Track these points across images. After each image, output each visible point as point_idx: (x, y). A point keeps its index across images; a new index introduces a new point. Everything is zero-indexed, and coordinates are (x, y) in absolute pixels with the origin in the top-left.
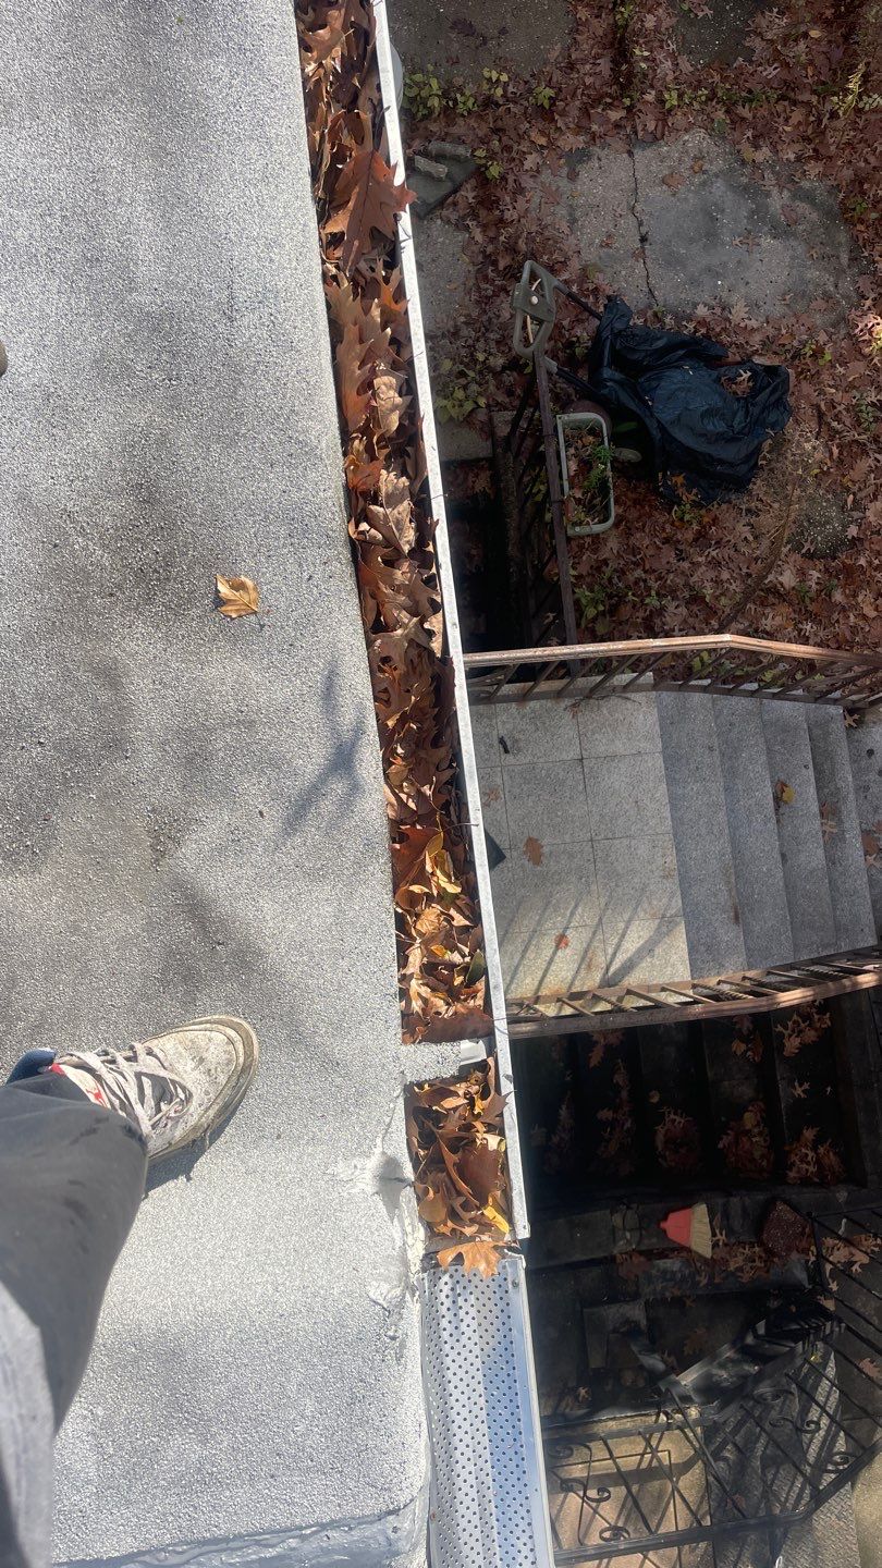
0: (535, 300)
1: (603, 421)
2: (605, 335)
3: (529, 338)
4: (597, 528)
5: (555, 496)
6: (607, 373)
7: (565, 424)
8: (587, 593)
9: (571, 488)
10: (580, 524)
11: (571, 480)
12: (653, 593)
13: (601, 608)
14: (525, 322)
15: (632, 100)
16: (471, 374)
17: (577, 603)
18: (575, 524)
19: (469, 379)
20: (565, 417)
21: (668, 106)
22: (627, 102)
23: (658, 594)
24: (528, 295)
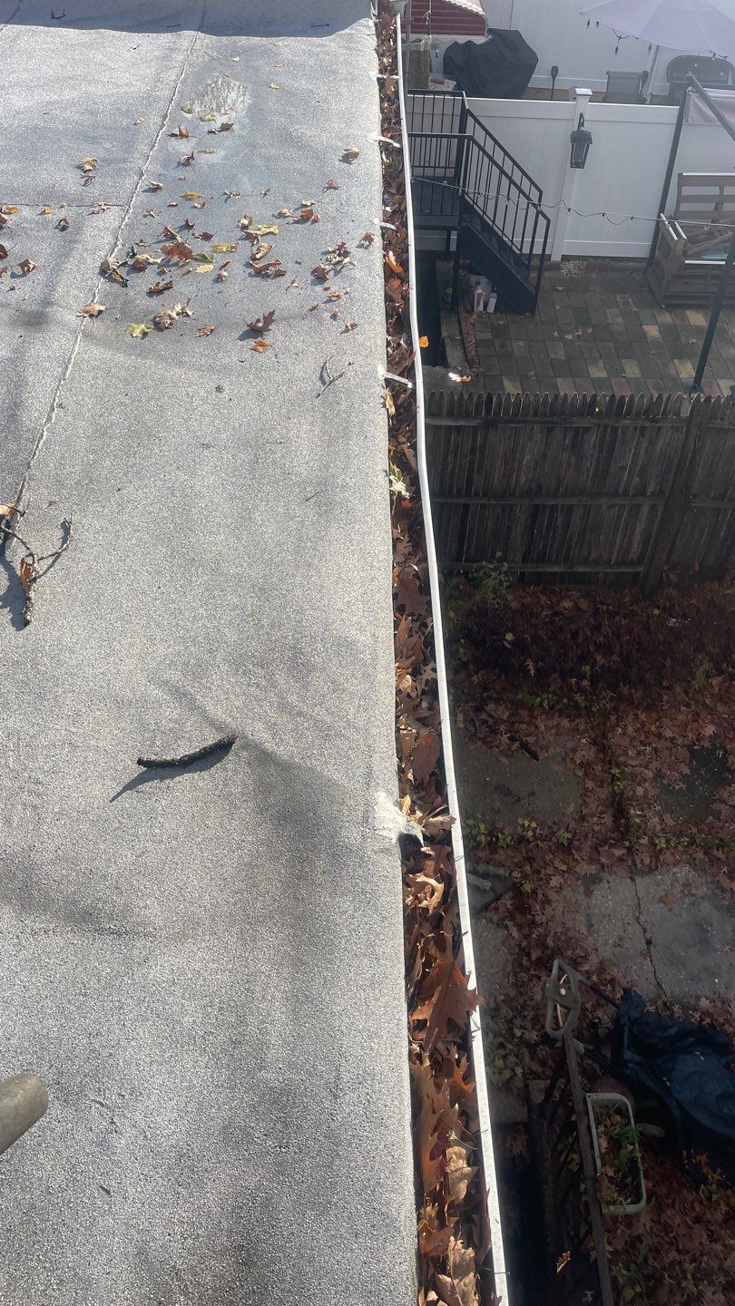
0: (563, 991)
1: (628, 1103)
2: (622, 1022)
3: (560, 1021)
4: (631, 1209)
5: (589, 1172)
6: (628, 1055)
7: (595, 1103)
8: (624, 1272)
9: (604, 1165)
10: (614, 1203)
11: (602, 1156)
12: (689, 1276)
13: (638, 1289)
14: (555, 1007)
15: (630, 842)
16: (510, 1046)
17: (614, 1281)
18: (609, 1203)
19: (508, 1050)
20: (594, 1096)
21: (658, 847)
22: (627, 844)
23: (694, 1278)
24: (557, 987)
